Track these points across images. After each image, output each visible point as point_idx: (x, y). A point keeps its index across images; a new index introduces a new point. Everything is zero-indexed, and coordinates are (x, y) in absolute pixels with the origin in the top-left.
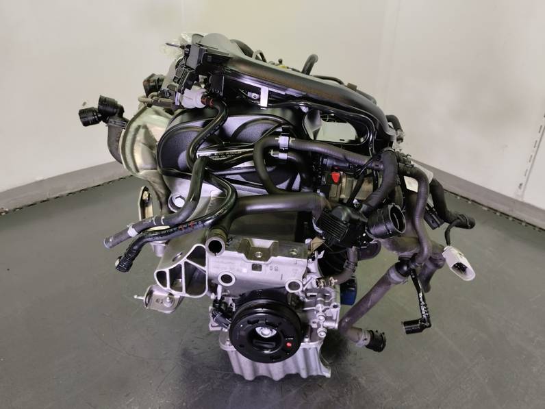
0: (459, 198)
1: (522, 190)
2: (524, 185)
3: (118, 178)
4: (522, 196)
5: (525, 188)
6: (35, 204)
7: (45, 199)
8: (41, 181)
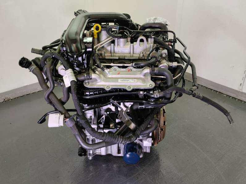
0: (213, 91)
2: (242, 84)
4: (242, 89)
6: (24, 96)
7: (28, 94)
8: (27, 86)
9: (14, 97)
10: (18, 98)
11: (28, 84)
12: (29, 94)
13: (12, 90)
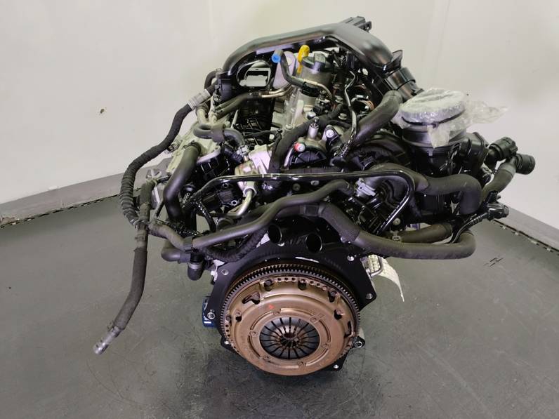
0: (504, 228)
6: (47, 214)
7: (58, 209)
8: (55, 190)
9: (24, 218)
10: (33, 218)
11: (60, 187)
12: (61, 210)
13: (19, 200)
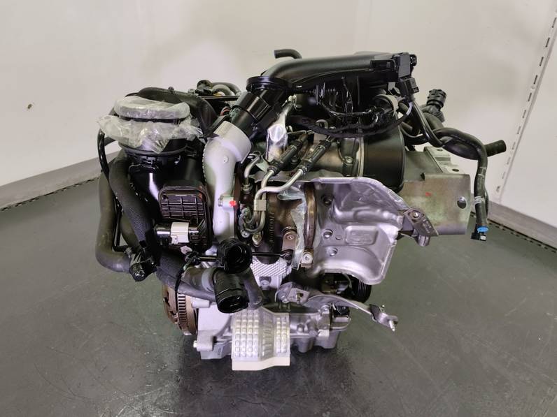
1: (499, 193)
2: (501, 188)
3: (73, 184)
4: (500, 199)
5: (503, 190)
